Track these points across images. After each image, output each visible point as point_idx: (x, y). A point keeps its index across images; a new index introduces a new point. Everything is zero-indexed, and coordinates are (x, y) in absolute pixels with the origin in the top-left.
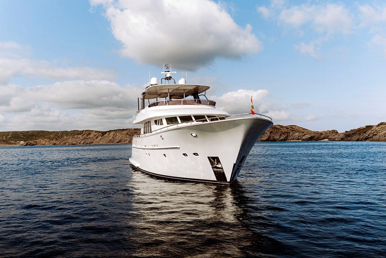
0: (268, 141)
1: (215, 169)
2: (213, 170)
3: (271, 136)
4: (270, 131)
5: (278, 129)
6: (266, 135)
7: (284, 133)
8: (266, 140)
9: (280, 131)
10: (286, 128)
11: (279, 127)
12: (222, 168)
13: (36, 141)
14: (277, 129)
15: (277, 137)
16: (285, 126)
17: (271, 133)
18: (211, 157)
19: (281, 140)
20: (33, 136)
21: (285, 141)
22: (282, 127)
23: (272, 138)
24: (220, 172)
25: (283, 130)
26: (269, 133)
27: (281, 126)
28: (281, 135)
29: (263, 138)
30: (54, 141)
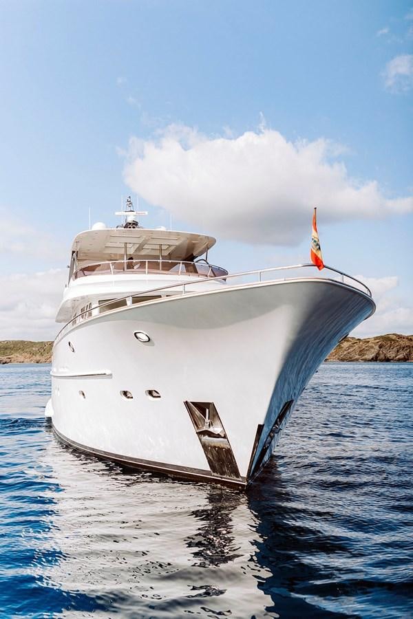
0: (376, 360)
1: (206, 438)
2: (200, 440)
3: (381, 352)
4: (380, 343)
5: (394, 340)
6: (373, 350)
7: (404, 348)
8: (372, 359)
9: (397, 344)
10: (407, 338)
11: (394, 337)
12: (225, 437)
13: (10, 357)
14: (391, 340)
15: (391, 354)
16: (407, 335)
17: (380, 347)
18: (192, 403)
19: (399, 360)
20: (6, 349)
21: (405, 361)
22: (400, 337)
23: (382, 356)
24: (220, 449)
25: (403, 343)
26: (377, 347)
27: (399, 335)
28: (398, 351)
29: (366, 356)
30: (38, 357)
